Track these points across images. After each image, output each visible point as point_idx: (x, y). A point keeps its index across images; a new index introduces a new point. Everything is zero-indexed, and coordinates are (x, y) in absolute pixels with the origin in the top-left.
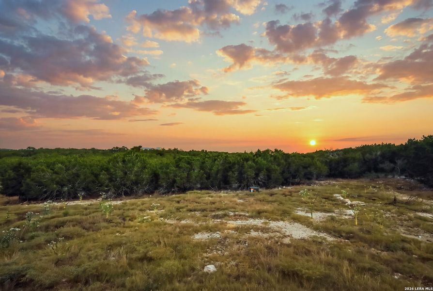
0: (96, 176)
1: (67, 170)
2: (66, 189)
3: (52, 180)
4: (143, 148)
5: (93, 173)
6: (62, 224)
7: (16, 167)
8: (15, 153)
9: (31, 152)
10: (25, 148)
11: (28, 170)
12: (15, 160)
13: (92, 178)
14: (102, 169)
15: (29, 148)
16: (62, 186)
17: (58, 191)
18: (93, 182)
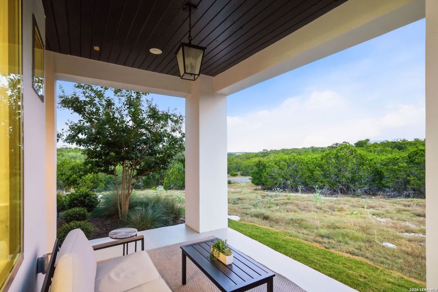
0: (312, 172)
1: (289, 166)
2: (289, 182)
3: (279, 174)
4: (372, 142)
5: (309, 170)
6: (286, 204)
7: (257, 164)
8: (256, 155)
9: (265, 154)
10: (262, 151)
11: (264, 166)
12: (256, 160)
13: (308, 174)
14: (316, 165)
15: (264, 150)
16: (287, 180)
17: (284, 184)
18: (310, 177)
